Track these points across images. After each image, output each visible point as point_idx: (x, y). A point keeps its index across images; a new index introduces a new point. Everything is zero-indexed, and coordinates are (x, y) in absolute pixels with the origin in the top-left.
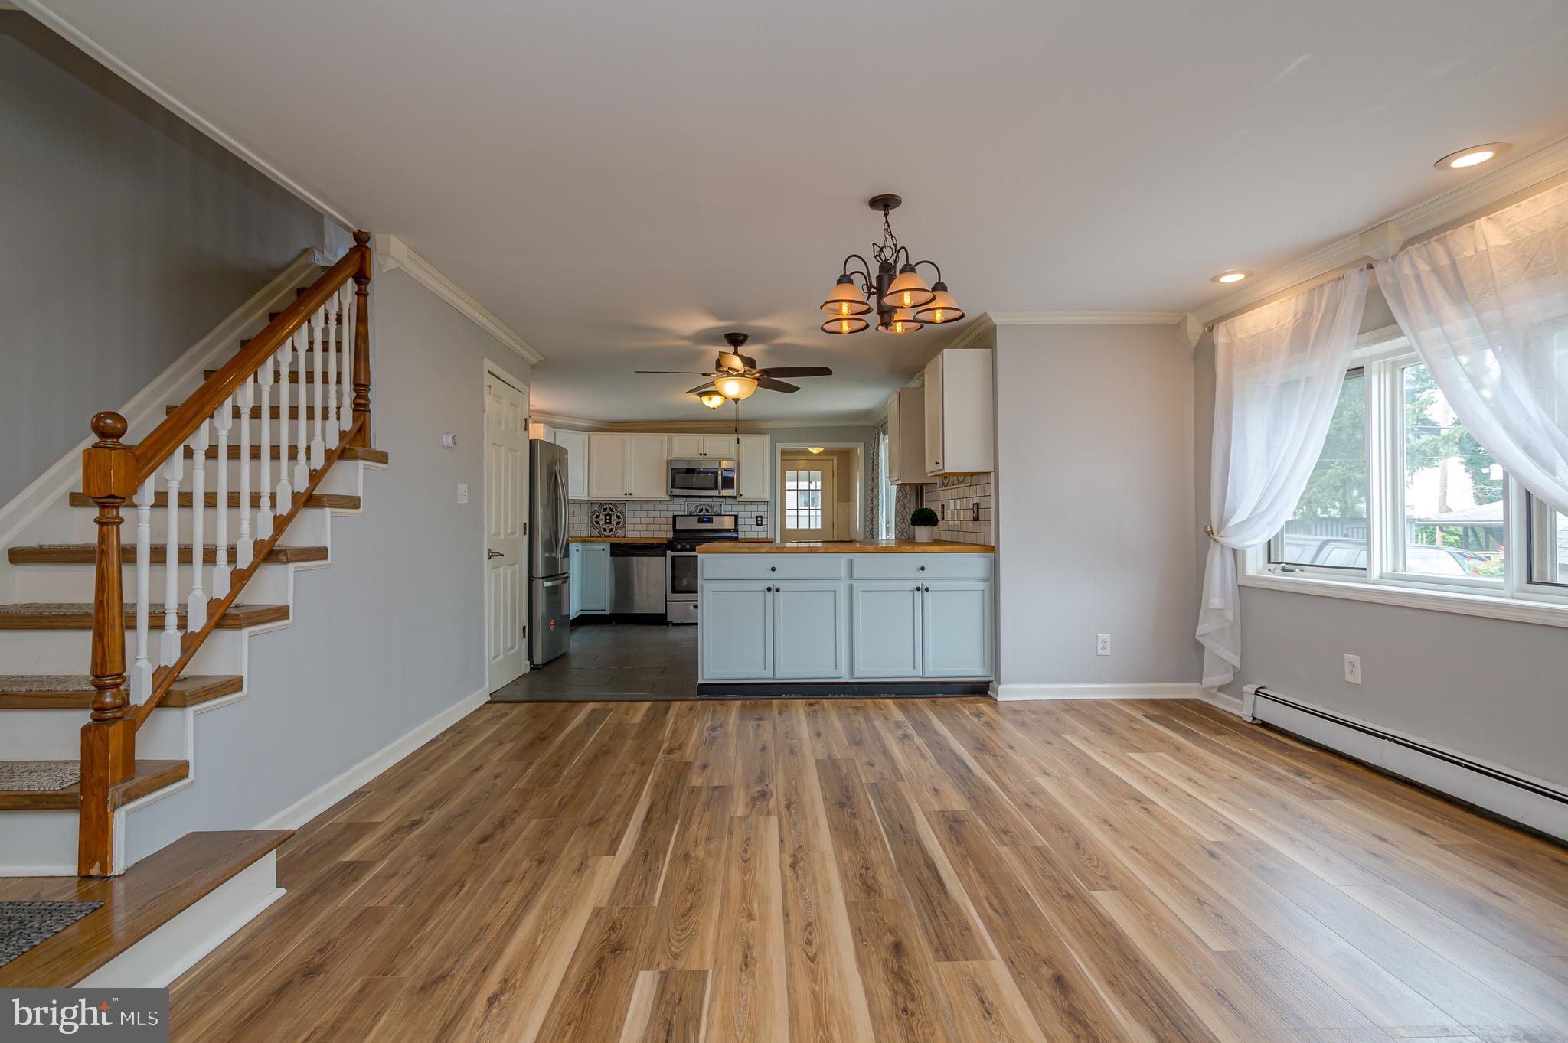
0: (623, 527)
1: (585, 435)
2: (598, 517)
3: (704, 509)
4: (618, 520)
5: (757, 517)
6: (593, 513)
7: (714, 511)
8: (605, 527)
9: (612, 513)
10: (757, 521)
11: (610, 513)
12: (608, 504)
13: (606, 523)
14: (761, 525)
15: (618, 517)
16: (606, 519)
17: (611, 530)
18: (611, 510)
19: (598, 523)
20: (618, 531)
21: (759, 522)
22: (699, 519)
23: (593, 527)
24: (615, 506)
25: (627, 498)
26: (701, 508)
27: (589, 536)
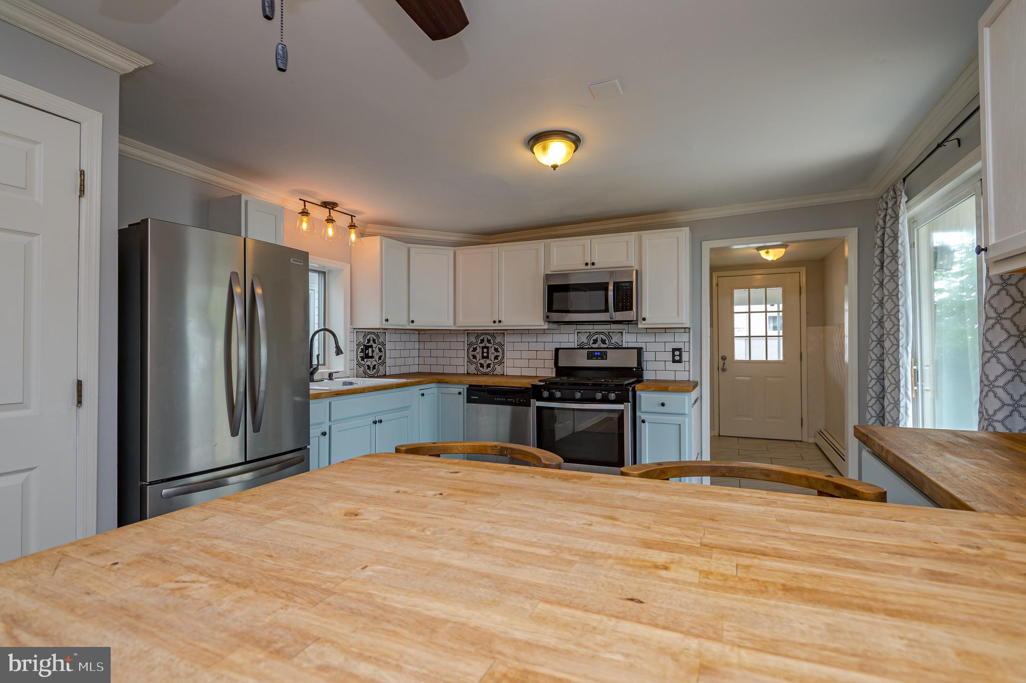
0: (501, 363)
2: (475, 350)
3: (599, 340)
4: (496, 354)
5: (674, 350)
6: (470, 345)
7: (613, 341)
8: (482, 361)
9: (490, 345)
10: (674, 356)
11: (488, 345)
12: (486, 334)
14: (680, 361)
15: (496, 350)
16: (483, 352)
17: (489, 366)
18: (489, 341)
19: (474, 357)
20: (496, 366)
21: (677, 358)
22: (589, 353)
23: (470, 362)
24: (493, 336)
25: (497, 326)
26: (595, 338)
27: (466, 373)
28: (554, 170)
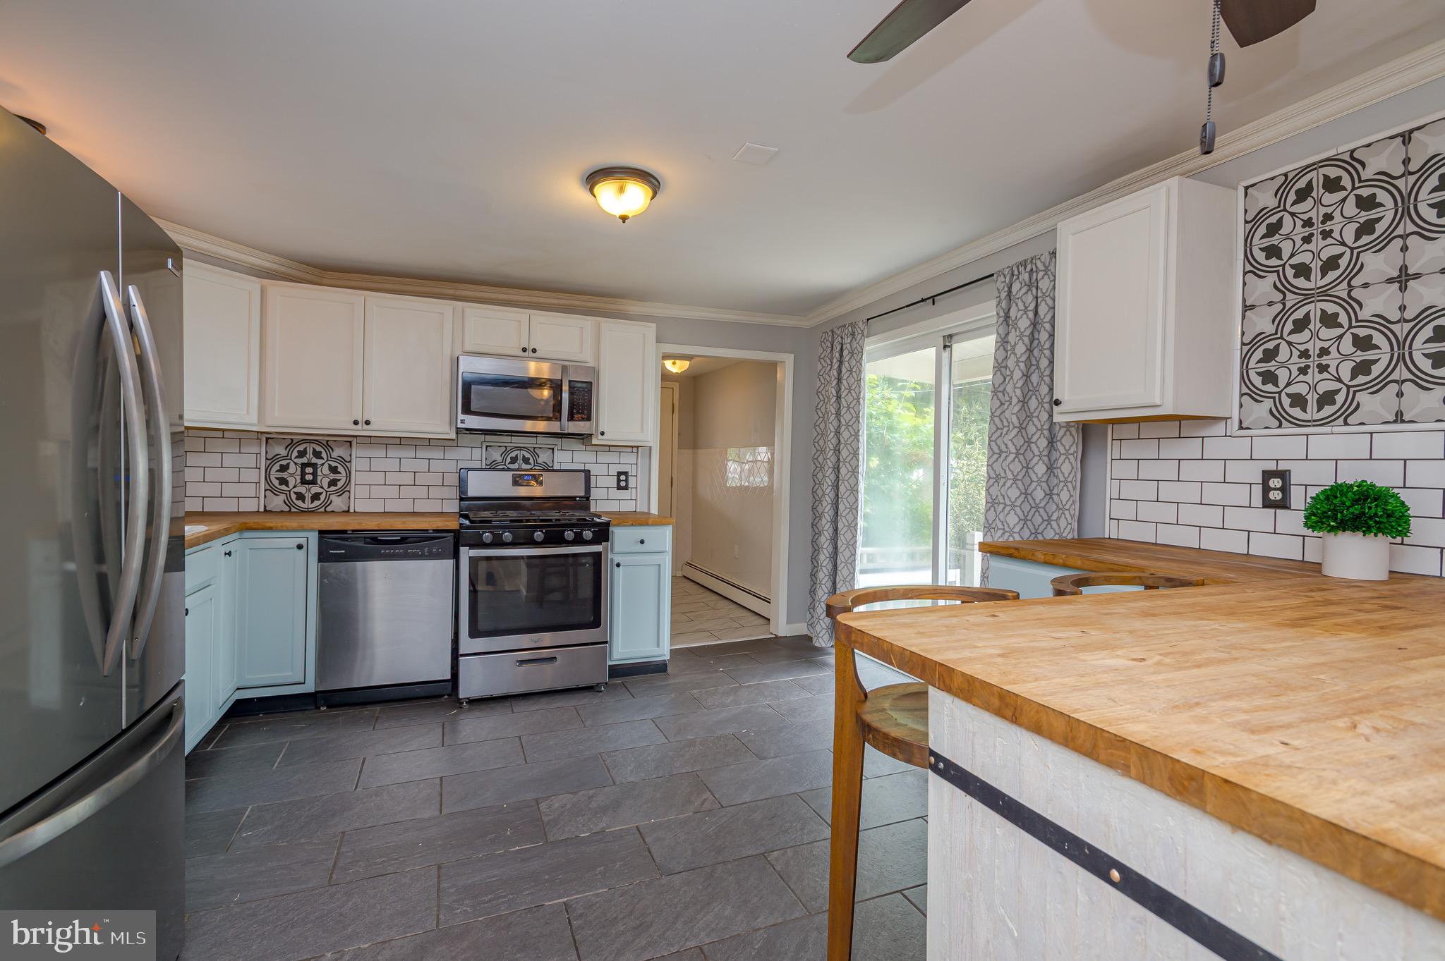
0: (344, 491)
1: (254, 284)
2: (284, 468)
3: (520, 458)
4: (332, 476)
5: (619, 474)
6: (272, 460)
7: (540, 460)
8: (302, 489)
9: (320, 462)
10: (619, 481)
11: (314, 460)
12: (310, 442)
13: (304, 482)
14: (626, 488)
15: (334, 470)
16: (303, 474)
17: (316, 497)
18: (317, 455)
19: (283, 481)
20: (333, 498)
21: (623, 484)
22: (514, 477)
23: (272, 490)
24: (327, 446)
25: (361, 430)
26: (513, 454)
27: (262, 509)
28: (624, 222)
